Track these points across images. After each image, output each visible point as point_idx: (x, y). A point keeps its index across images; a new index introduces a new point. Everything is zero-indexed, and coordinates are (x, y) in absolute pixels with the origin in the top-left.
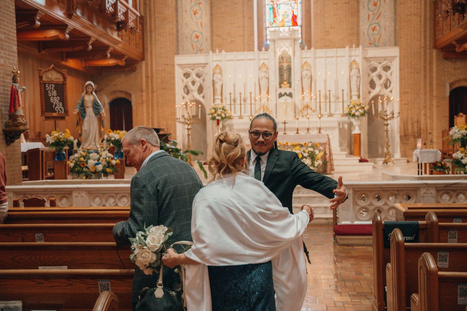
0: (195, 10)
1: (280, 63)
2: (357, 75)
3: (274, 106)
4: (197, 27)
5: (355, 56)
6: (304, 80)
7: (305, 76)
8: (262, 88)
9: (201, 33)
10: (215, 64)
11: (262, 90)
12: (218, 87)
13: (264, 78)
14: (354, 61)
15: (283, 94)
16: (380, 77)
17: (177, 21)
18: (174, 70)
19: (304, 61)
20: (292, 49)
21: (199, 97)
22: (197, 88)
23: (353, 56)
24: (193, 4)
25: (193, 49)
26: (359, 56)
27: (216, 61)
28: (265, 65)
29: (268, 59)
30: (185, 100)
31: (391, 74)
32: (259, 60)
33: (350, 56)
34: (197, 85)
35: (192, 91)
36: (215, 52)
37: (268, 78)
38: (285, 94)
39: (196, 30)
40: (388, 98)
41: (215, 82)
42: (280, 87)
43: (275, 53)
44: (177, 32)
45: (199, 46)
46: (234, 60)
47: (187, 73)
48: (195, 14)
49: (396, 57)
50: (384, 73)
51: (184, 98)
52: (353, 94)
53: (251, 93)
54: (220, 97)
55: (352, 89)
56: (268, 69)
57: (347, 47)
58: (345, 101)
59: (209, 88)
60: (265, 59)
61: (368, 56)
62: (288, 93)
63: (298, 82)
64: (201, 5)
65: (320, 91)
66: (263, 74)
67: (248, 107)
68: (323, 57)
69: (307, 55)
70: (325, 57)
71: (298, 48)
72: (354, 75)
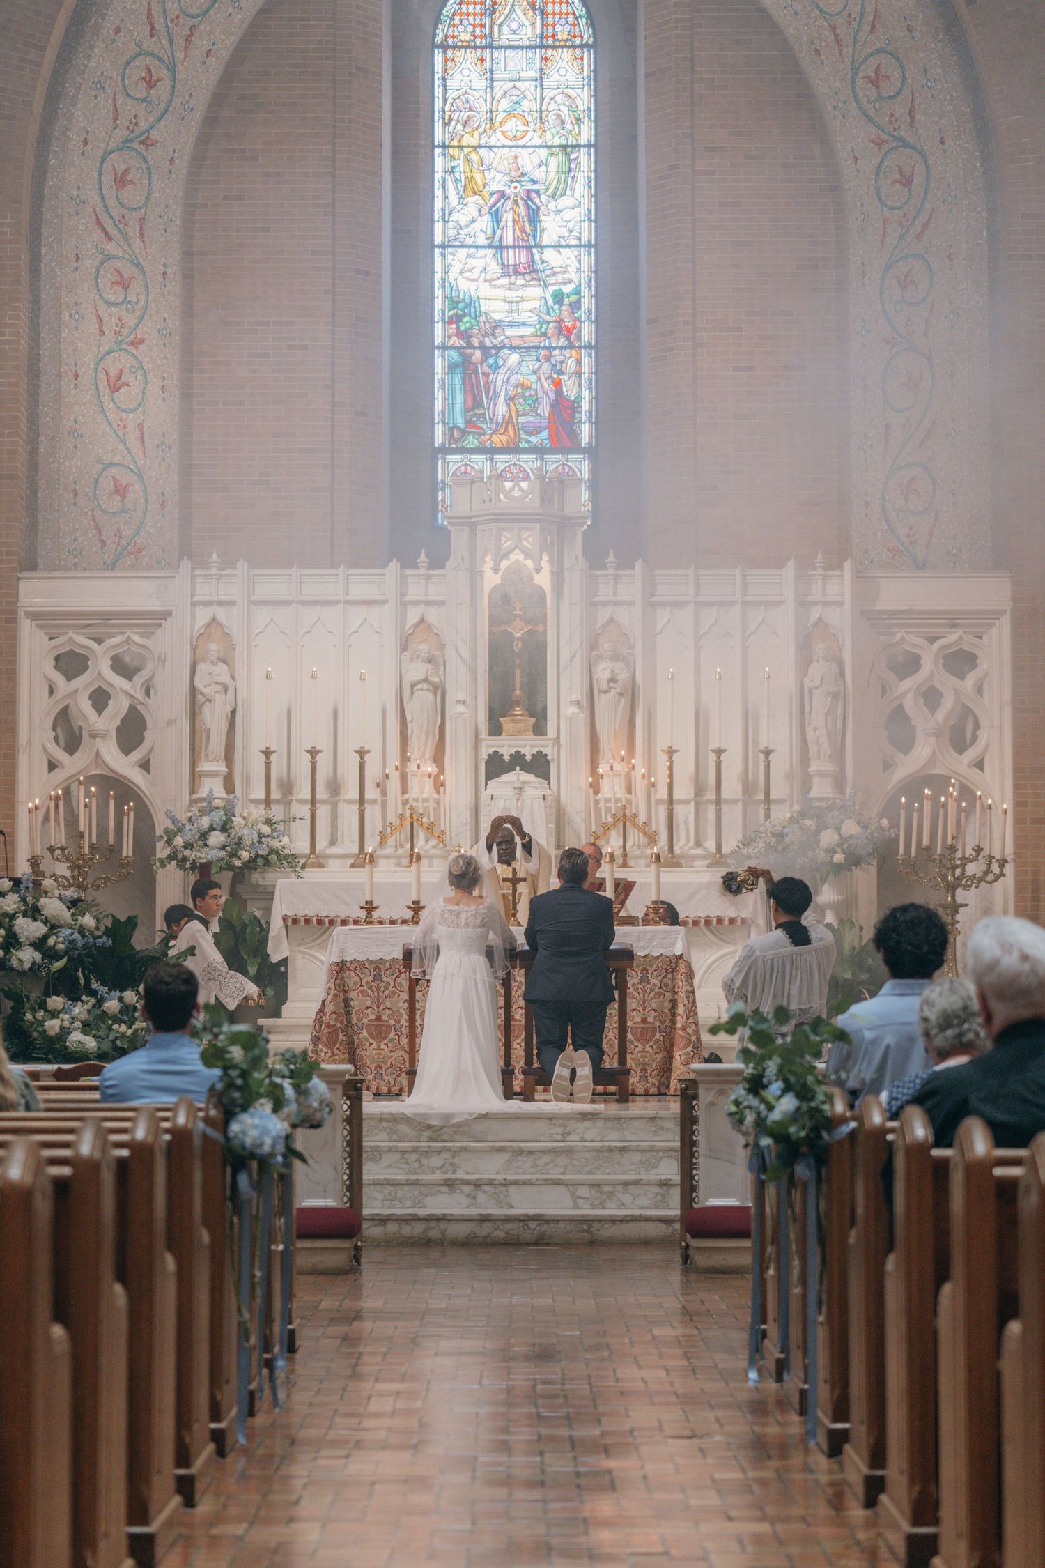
0: (113, 373)
1: (493, 620)
2: (832, 689)
3: (467, 815)
4: (121, 447)
5: (826, 604)
6: (602, 702)
7: (604, 686)
8: (412, 728)
9: (140, 476)
10: (203, 616)
11: (414, 742)
12: (214, 718)
13: (425, 686)
14: (821, 624)
15: (507, 758)
16: (931, 697)
17: (33, 419)
18: (13, 640)
19: (603, 615)
20: (550, 561)
21: (124, 766)
22: (118, 723)
23: (815, 603)
24: (108, 342)
25: (103, 543)
26: (841, 603)
27: (208, 603)
28: (429, 627)
29: (442, 603)
30: (60, 775)
31: (979, 690)
32: (404, 604)
33: (803, 604)
34: (118, 708)
35: (94, 736)
36: (206, 565)
37: (439, 690)
38: (517, 761)
39: (118, 459)
40: (966, 792)
41: (200, 699)
42: (496, 729)
43: (475, 576)
44: (33, 465)
45: (127, 532)
46: (288, 603)
47: (71, 653)
48: (115, 390)
49: (998, 614)
50: (947, 683)
51: (52, 766)
52: (813, 768)
53: (362, 753)
54: (223, 768)
55: (813, 749)
56: (442, 646)
57: (791, 565)
58: (781, 802)
59: (170, 723)
60: (429, 603)
61: (880, 606)
62: (528, 758)
63: (573, 709)
64: (143, 347)
65: (671, 752)
66: (418, 671)
67: (349, 814)
68: (687, 603)
69: (615, 593)
70: (695, 602)
71: (576, 557)
72: (821, 685)
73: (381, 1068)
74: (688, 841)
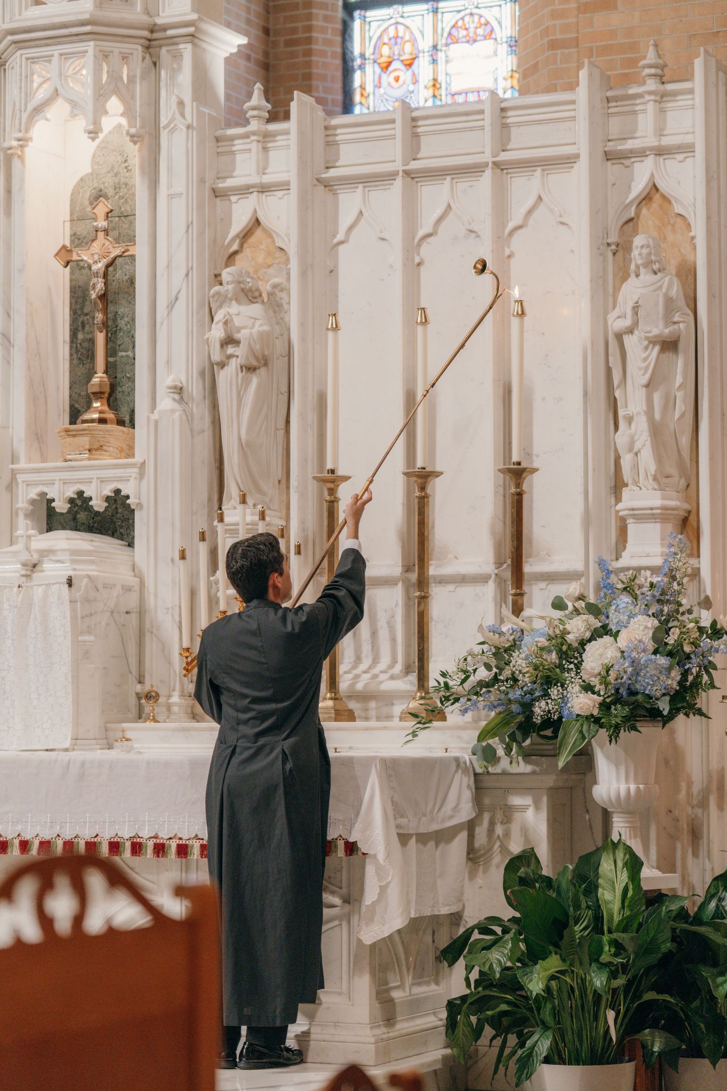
5: (661, 152)
6: (220, 385)
14: (652, 192)
15: (64, 503)
19: (240, 215)
23: (641, 153)
26: (687, 149)
33: (617, 157)
38: (81, 509)
62: (99, 505)
68: (391, 176)
69: (263, 170)
70: (407, 173)
71: (181, 103)
72: (636, 323)
74: (394, 661)
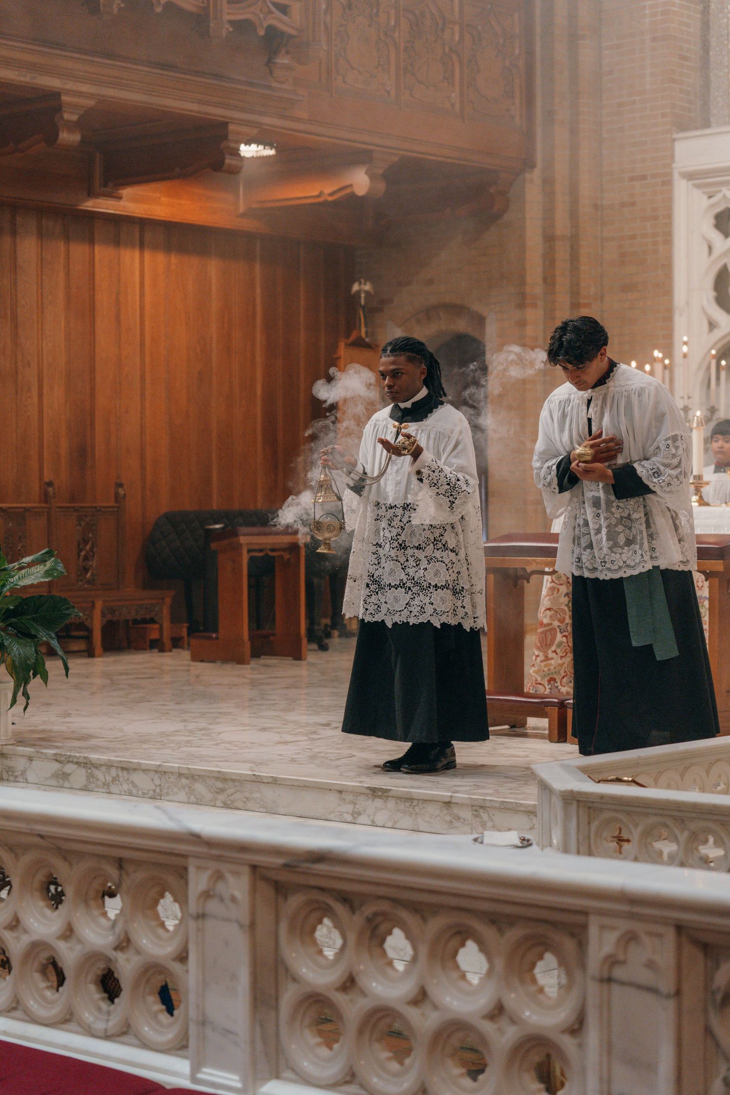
18: (669, 201)
51: (712, 325)
73: (554, 680)
